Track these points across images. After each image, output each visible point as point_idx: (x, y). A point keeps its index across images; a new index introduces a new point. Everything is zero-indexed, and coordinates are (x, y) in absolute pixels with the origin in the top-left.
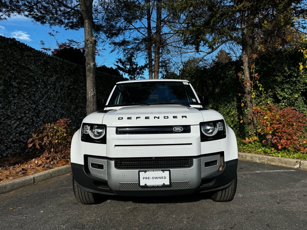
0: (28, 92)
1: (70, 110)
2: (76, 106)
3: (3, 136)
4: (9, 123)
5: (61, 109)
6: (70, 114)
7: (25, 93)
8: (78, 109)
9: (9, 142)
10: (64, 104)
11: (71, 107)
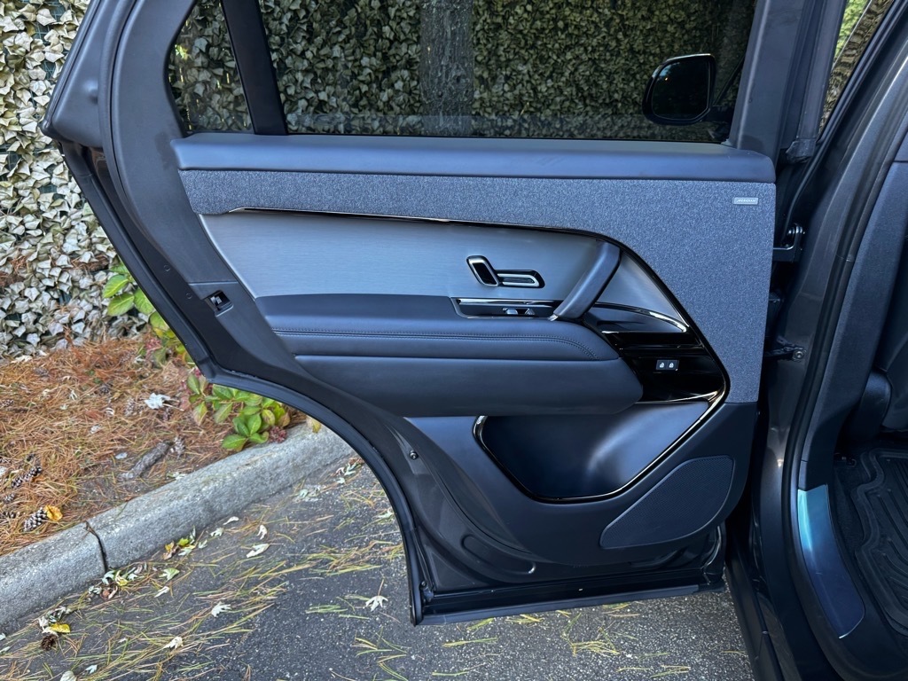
1: (355, 82)
2: (385, 58)
3: (26, 245)
4: (40, 176)
5: (313, 82)
6: (356, 105)
8: (394, 76)
9: (64, 270)
10: (323, 52)
11: (361, 67)
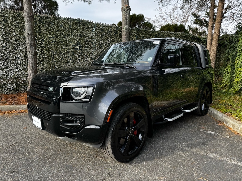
0: (88, 53)
7: (86, 53)
